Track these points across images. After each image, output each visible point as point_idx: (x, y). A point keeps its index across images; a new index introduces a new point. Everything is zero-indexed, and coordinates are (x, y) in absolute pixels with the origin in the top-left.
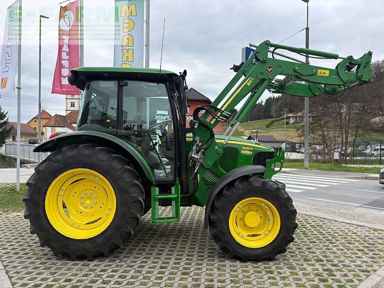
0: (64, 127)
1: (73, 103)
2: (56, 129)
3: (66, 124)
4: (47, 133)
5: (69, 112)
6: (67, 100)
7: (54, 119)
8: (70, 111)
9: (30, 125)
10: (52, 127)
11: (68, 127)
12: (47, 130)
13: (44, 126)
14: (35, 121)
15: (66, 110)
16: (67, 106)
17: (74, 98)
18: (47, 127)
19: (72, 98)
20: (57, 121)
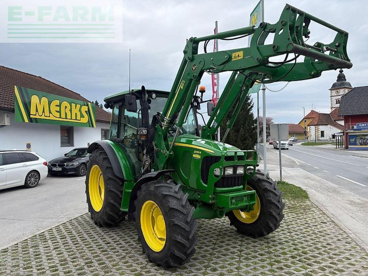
0: (328, 125)
1: (338, 100)
2: (319, 127)
3: (329, 122)
4: (311, 132)
5: (333, 109)
6: (332, 97)
7: (317, 118)
8: (335, 109)
9: (300, 125)
10: (315, 125)
11: (331, 125)
12: (311, 129)
13: (308, 125)
14: (305, 121)
15: (331, 108)
16: (332, 104)
17: (339, 94)
18: (311, 126)
19: (336, 95)
20: (320, 119)
